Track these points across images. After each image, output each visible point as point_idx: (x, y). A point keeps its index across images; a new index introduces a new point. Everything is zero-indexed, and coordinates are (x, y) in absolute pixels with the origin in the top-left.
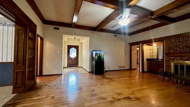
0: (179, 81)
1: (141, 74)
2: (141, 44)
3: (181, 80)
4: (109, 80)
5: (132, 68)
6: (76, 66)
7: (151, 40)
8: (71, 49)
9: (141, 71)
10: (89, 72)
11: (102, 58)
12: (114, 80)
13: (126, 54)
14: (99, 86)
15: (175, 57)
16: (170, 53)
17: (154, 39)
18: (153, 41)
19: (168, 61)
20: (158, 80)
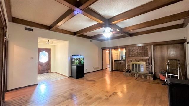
0: (135, 75)
1: (111, 73)
2: (110, 49)
3: (137, 74)
4: (93, 82)
5: (104, 69)
6: (47, 72)
7: (118, 46)
8: (42, 52)
9: (111, 71)
10: (69, 77)
11: (82, 62)
12: (96, 81)
13: (99, 57)
14: (89, 89)
15: (132, 59)
16: (129, 56)
17: (120, 46)
18: (119, 47)
19: (129, 62)
20: (124, 76)
